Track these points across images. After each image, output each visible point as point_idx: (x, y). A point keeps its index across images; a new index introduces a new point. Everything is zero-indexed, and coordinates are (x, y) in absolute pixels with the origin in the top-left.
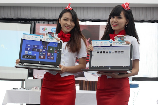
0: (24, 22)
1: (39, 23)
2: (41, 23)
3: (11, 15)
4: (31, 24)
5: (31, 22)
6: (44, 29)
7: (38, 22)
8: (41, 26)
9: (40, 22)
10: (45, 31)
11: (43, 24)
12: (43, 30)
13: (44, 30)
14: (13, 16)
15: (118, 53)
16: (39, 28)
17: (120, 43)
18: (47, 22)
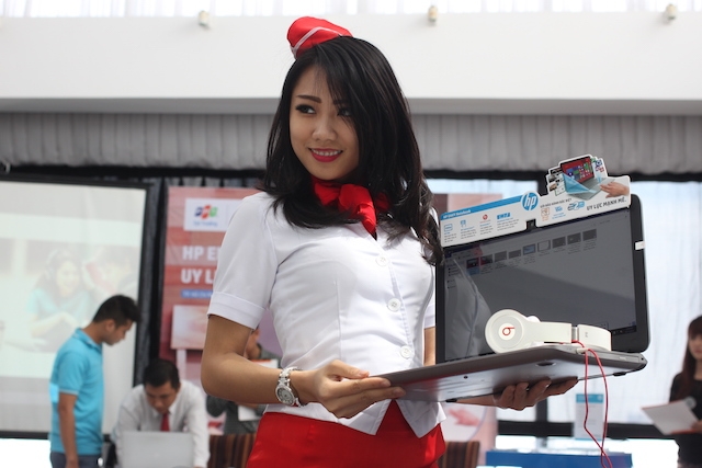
0: (114, 179)
1: (181, 184)
2: (192, 185)
3: (58, 149)
4: (146, 187)
5: (146, 181)
6: (205, 211)
7: (176, 180)
8: (193, 196)
9: (186, 180)
10: (209, 219)
11: (197, 189)
12: (198, 214)
13: (205, 216)
14: (68, 156)
15: (567, 246)
16: (182, 208)
17: (575, 200)
18: (217, 181)
